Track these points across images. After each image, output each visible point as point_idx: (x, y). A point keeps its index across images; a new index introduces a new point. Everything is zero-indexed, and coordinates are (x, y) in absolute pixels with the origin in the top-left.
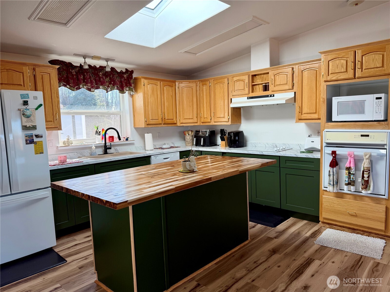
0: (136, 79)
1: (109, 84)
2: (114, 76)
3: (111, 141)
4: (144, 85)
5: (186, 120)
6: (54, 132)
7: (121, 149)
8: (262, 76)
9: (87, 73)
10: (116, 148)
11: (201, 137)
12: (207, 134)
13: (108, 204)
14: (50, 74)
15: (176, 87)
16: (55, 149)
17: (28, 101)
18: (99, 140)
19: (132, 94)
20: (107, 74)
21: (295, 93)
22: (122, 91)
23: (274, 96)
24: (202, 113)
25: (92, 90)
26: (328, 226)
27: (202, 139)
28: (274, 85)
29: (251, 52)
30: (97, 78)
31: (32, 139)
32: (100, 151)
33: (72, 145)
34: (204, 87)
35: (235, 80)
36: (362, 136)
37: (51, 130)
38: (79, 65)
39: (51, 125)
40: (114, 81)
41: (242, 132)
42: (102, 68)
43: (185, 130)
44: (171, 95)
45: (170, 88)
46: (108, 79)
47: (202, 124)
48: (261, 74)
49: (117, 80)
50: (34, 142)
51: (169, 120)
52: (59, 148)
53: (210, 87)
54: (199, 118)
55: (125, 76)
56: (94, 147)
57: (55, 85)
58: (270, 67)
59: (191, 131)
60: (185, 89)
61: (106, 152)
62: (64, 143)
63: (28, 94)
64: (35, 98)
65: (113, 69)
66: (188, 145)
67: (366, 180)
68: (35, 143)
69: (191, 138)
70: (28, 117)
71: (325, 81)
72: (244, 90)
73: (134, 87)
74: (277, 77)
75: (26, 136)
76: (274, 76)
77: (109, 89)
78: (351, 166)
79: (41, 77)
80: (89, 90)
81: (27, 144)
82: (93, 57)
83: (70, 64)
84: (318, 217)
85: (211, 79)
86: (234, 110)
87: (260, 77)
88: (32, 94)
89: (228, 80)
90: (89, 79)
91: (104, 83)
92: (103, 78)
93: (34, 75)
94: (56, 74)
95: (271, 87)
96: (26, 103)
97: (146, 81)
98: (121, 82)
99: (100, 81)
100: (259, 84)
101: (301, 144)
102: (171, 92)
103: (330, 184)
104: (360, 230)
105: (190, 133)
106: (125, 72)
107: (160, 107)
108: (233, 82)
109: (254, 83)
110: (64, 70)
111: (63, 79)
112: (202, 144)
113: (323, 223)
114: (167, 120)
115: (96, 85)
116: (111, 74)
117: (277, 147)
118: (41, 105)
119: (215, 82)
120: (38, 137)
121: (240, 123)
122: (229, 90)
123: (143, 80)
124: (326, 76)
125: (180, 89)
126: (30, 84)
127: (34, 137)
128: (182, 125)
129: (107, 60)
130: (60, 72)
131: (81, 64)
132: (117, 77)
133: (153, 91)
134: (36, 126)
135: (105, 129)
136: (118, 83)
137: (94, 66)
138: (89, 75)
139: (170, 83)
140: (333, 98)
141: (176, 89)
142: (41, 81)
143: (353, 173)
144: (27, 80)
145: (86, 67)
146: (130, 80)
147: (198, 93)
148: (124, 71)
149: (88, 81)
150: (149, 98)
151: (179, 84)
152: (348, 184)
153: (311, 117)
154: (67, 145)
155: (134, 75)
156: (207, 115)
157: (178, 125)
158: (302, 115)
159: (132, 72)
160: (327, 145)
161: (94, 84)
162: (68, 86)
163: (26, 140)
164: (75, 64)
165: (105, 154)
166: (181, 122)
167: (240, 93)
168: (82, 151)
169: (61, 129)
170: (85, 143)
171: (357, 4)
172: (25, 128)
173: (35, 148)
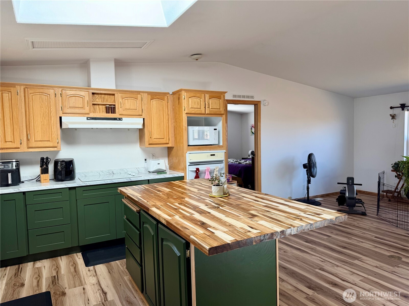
8: (103, 96)
21: (144, 119)
23: (120, 120)
28: (122, 108)
35: (68, 94)
36: (211, 155)
53: (19, 96)
58: (116, 88)
71: (187, 114)
72: (83, 108)
76: (123, 99)
85: (20, 85)
87: (100, 97)
95: (118, 110)
100: (99, 105)
101: (138, 168)
108: (65, 97)
117: (113, 173)
119: (31, 91)
122: (57, 105)
124: (188, 110)
140: (190, 127)
153: (160, 142)
156: (12, 137)
158: (152, 140)
160: (190, 164)
167: (78, 111)
171: (197, 60)
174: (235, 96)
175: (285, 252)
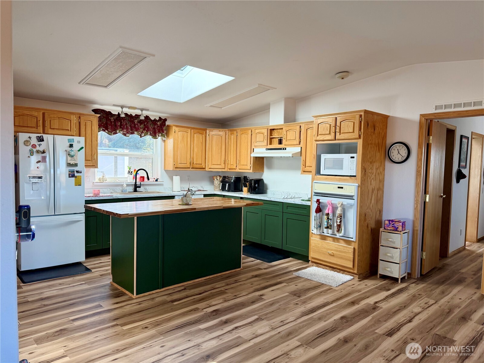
0: (168, 126)
1: (143, 130)
2: (148, 123)
3: (141, 181)
4: (175, 132)
5: (214, 165)
6: (92, 169)
7: (150, 189)
9: (124, 120)
10: (145, 187)
11: (227, 182)
12: (232, 180)
13: (117, 215)
14: (92, 121)
15: (206, 135)
16: (91, 184)
17: (73, 144)
18: (131, 180)
19: (164, 139)
20: (141, 122)
21: (301, 147)
22: (154, 136)
23: (286, 149)
24: (229, 160)
25: (127, 135)
26: (315, 265)
27: (227, 184)
28: (285, 139)
29: (270, 109)
30: (133, 125)
31: (73, 174)
32: (131, 189)
33: (106, 182)
34: (232, 136)
35: (257, 132)
36: (339, 187)
37: (89, 168)
38: (117, 114)
39: (89, 163)
40: (148, 128)
41: (263, 179)
42: (137, 116)
43: (214, 175)
44: (201, 142)
45: (200, 136)
46: (142, 126)
47: (229, 170)
48: (278, 129)
49: (151, 127)
50: (74, 176)
51: (197, 165)
52: (95, 184)
53: (237, 136)
54: (226, 165)
55: (158, 123)
56: (125, 185)
57: (95, 130)
58: (284, 123)
59: (220, 176)
60: (215, 137)
61: (135, 190)
62: (99, 179)
63: (73, 139)
64: (79, 142)
65: (147, 117)
66: (216, 189)
67: (338, 225)
68: (76, 177)
69: (219, 182)
70: (72, 156)
71: (316, 141)
72: (263, 142)
73: (166, 134)
74: (288, 133)
75: (69, 171)
76: (286, 132)
77: (143, 134)
78: (329, 213)
79: (85, 123)
80: (125, 135)
81: (69, 177)
82: (129, 108)
83: (110, 113)
84: (308, 257)
85: (239, 129)
86: (256, 159)
88: (76, 138)
89: (251, 132)
90: (125, 125)
91: (139, 129)
92: (138, 125)
93: (80, 122)
94: (97, 121)
95: (284, 141)
96: (71, 146)
97: (177, 129)
98: (154, 128)
99: (135, 127)
100: (276, 138)
102: (201, 139)
103: (315, 227)
104: (338, 269)
105: (218, 178)
106: (159, 120)
107: (189, 152)
108: (255, 134)
109: (272, 136)
110: (104, 117)
111: (102, 125)
112: (227, 189)
113: (312, 262)
114: (195, 165)
115: (131, 130)
116: (146, 121)
118: (82, 148)
119: (241, 133)
120: (78, 173)
121: (263, 171)
122: (252, 140)
123: (174, 128)
124: (316, 137)
125: (211, 136)
126: (75, 129)
127: (75, 172)
128: (210, 170)
129: (142, 110)
130: (100, 119)
131: (119, 113)
132: (151, 124)
133: (183, 137)
134: (77, 164)
135: (137, 170)
136: (152, 129)
137: (131, 114)
138: (126, 122)
139: (201, 131)
140: (322, 155)
141: (206, 136)
142: (85, 127)
143: (330, 218)
144: (73, 126)
145: (123, 116)
146: (162, 127)
147: (227, 141)
148: (157, 119)
149: (124, 127)
150: (179, 144)
151: (210, 131)
152: (327, 228)
154: (102, 181)
155: (167, 123)
156: (233, 162)
157: (206, 170)
158: (305, 167)
159: (165, 120)
160: (315, 194)
161: (129, 130)
162: (107, 131)
163: (69, 175)
164: (113, 113)
165: (134, 192)
166: (210, 167)
167: (261, 144)
168: (114, 188)
169: (97, 167)
170: (118, 181)
171: (343, 78)
172: (69, 165)
173: (75, 181)
174: (437, 107)
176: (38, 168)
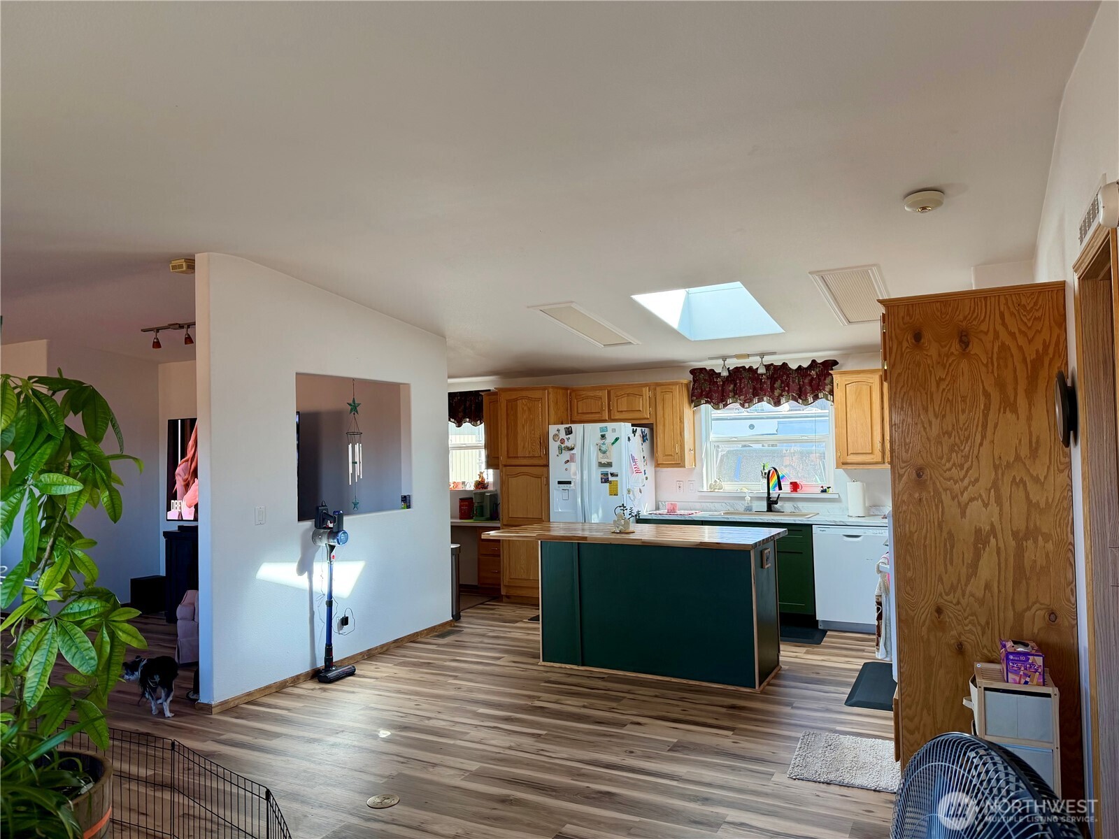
1: (781, 392)
4: (837, 388)
17: (605, 435)
25: (749, 404)
31: (607, 477)
32: (761, 505)
46: (777, 384)
50: (608, 481)
55: (813, 373)
56: (749, 498)
57: (678, 406)
61: (770, 509)
63: (606, 427)
64: (614, 430)
68: (610, 482)
70: (605, 452)
73: (830, 392)
75: (602, 474)
77: (783, 399)
79: (662, 397)
81: (602, 482)
82: (738, 356)
83: (712, 371)
88: (610, 426)
90: (743, 388)
92: (769, 384)
94: (682, 391)
96: (603, 436)
97: (841, 380)
98: (804, 384)
99: (762, 389)
106: (810, 366)
107: (877, 428)
116: (785, 373)
120: (613, 476)
123: (836, 377)
126: (649, 408)
127: (609, 475)
129: (761, 356)
133: (859, 395)
134: (611, 463)
136: (797, 390)
137: (750, 366)
138: (745, 381)
142: (662, 402)
144: (646, 403)
148: (807, 364)
149: (741, 392)
150: (848, 410)
159: (827, 363)
163: (602, 479)
164: (719, 371)
165: (767, 511)
172: (601, 465)
173: (610, 488)
175: (632, 752)
176: (566, 470)
